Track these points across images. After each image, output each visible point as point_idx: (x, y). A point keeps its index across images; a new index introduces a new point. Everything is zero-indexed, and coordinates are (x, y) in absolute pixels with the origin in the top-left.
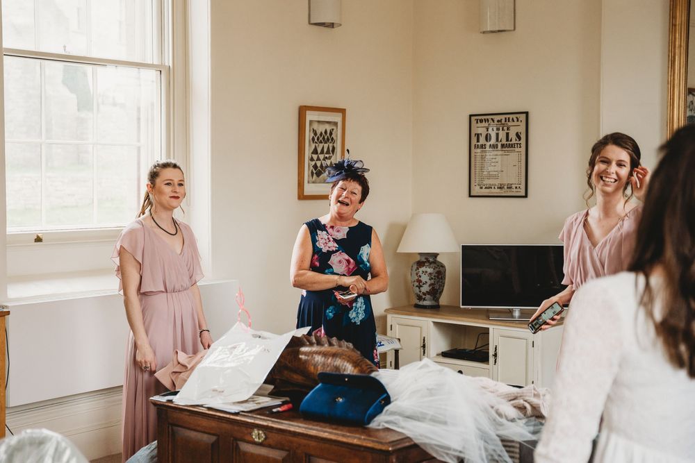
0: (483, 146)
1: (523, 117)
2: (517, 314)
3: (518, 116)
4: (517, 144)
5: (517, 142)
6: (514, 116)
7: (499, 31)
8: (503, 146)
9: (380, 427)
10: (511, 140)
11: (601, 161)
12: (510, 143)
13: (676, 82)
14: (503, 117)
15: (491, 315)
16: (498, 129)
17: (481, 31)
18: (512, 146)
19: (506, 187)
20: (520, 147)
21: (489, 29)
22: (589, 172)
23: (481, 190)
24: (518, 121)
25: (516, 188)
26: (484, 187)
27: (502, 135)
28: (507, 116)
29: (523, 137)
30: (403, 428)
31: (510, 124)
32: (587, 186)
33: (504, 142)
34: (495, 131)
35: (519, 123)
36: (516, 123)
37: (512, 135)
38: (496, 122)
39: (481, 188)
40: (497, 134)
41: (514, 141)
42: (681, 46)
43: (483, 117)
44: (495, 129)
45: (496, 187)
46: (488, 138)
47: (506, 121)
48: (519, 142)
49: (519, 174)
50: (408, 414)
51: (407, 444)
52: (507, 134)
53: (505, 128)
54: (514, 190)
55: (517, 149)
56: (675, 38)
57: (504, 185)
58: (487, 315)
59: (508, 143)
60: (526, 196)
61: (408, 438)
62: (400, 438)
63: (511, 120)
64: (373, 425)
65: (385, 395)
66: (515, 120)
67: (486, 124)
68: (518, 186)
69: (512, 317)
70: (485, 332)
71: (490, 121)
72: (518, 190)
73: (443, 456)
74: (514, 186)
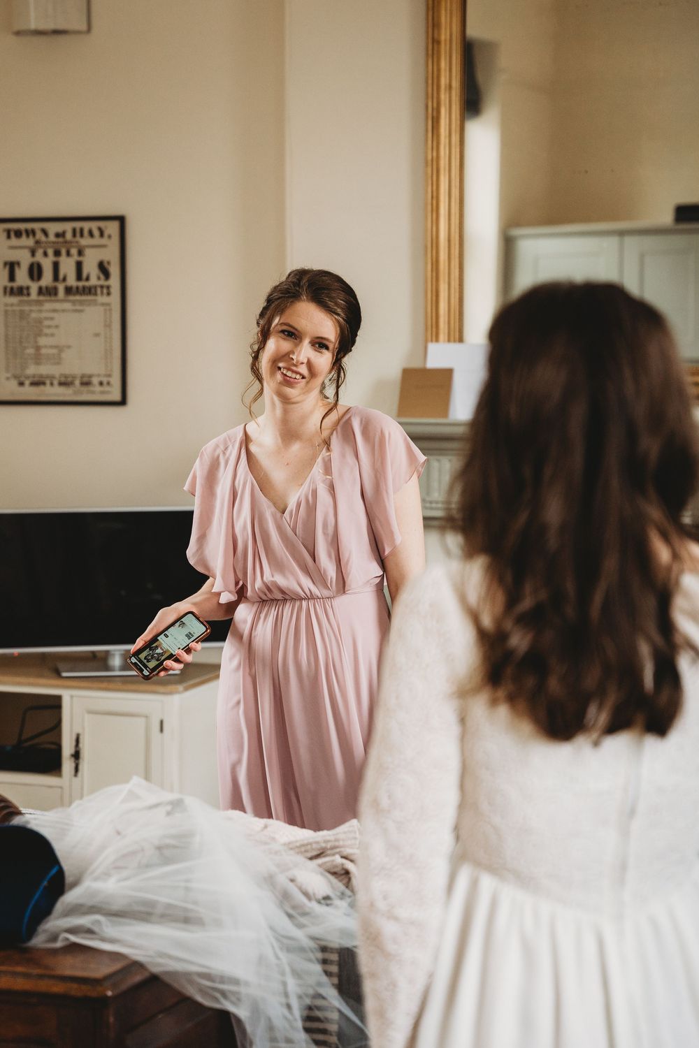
0: (21, 291)
1: (113, 228)
2: (116, 661)
3: (102, 224)
4: (102, 287)
5: (102, 282)
6: (94, 225)
7: (57, 32)
8: (69, 290)
9: (59, 944)
10: (88, 279)
11: (283, 331)
12: (87, 284)
13: (443, 163)
14: (68, 227)
15: (61, 666)
16: (57, 253)
17: (16, 28)
18: (89, 291)
19: (77, 382)
20: (109, 294)
21: (33, 26)
22: (256, 347)
23: (21, 389)
24: (102, 234)
25: (101, 384)
26: (27, 382)
27: (68, 266)
28: (78, 225)
29: (115, 270)
30: (112, 941)
31: (84, 242)
32: (251, 377)
33: (72, 281)
34: (51, 258)
35: (104, 241)
36: (97, 240)
37: (90, 268)
38: (52, 238)
39: (21, 384)
40: (56, 266)
41: (93, 281)
42: (450, 87)
43: (22, 226)
44: (50, 252)
45: (56, 382)
46: (35, 272)
47: (74, 235)
48: (106, 283)
49: (108, 353)
50: (115, 907)
51: (138, 978)
52: (79, 266)
53: (74, 251)
54: (98, 389)
55: (102, 299)
56: (439, 70)
57: (74, 377)
58: (53, 667)
59: (81, 284)
60: (123, 402)
61: (137, 965)
62: (117, 966)
63: (86, 233)
64: (38, 941)
65: (54, 871)
66: (96, 233)
67: (30, 242)
68: (105, 380)
69: (107, 668)
70: (53, 705)
71: (40, 236)
72: (106, 388)
73: (217, 1000)
74: (95, 381)
